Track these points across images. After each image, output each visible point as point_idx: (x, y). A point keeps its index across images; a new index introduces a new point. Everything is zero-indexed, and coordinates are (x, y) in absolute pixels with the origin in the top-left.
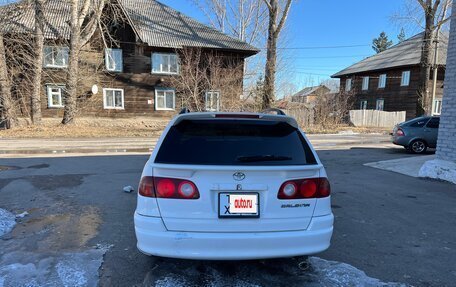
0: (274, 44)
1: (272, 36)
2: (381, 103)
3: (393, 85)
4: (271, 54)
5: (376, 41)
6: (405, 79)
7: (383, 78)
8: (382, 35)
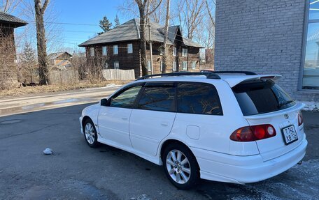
0: (42, 19)
1: (39, 12)
2: (117, 64)
3: (123, 53)
4: (40, 26)
5: (101, 22)
6: (130, 49)
7: (116, 48)
8: (105, 18)
